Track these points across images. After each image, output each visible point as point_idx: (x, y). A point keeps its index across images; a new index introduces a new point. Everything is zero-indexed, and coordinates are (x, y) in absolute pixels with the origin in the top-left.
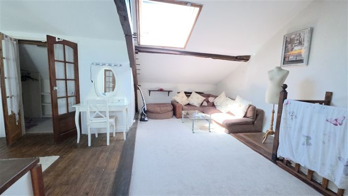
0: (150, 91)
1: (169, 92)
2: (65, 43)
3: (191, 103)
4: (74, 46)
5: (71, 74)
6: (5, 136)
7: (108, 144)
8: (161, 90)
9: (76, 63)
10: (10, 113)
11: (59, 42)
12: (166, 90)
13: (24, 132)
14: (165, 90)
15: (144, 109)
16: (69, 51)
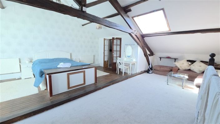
0: (161, 58)
1: (175, 59)
2: (117, 39)
3: (192, 69)
4: (120, 39)
5: (118, 49)
6: (103, 66)
7: (123, 75)
8: (169, 58)
9: (120, 45)
10: (105, 60)
11: (115, 39)
12: (174, 58)
13: (109, 67)
14: (172, 58)
15: (150, 67)
16: (119, 41)
